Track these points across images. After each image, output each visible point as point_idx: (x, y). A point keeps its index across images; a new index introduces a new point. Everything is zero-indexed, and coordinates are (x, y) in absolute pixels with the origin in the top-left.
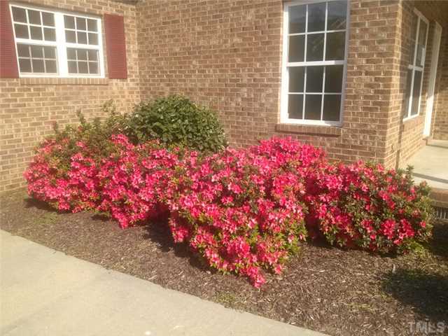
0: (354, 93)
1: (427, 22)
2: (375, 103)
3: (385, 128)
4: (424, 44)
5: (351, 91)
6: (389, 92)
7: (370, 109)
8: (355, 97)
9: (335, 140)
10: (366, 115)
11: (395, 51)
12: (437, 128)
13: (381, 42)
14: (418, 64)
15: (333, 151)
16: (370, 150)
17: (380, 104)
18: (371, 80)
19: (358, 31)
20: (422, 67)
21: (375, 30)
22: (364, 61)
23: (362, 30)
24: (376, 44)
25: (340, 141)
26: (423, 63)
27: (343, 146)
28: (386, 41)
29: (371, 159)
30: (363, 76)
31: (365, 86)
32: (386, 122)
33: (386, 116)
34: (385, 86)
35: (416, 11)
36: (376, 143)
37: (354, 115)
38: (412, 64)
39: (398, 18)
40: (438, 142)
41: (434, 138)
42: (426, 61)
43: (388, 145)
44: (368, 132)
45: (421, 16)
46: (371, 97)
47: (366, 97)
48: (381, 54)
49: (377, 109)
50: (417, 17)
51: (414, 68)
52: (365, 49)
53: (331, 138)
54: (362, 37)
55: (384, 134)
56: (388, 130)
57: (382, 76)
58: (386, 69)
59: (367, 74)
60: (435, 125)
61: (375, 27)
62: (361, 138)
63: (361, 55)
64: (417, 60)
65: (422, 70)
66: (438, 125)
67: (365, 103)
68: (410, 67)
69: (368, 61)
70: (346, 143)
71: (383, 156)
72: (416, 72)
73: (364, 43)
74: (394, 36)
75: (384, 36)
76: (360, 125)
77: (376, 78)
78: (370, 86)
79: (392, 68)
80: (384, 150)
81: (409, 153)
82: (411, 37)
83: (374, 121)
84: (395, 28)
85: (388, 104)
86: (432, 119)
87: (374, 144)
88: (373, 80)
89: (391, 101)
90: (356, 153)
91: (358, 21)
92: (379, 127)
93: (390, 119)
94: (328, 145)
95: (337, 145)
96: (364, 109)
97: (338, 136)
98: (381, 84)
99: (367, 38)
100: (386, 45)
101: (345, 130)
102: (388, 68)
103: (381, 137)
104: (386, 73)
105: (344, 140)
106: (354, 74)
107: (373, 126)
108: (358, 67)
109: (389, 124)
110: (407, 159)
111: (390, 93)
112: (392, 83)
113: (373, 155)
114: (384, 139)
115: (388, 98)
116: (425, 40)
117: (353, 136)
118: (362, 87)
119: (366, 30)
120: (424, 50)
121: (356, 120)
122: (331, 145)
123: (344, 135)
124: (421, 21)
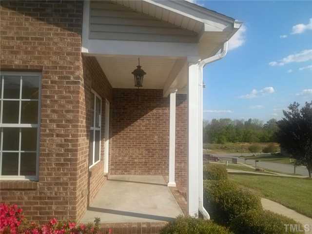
0: (47, 152)
1: (100, 99)
2: (65, 160)
3: (75, 179)
4: (100, 112)
5: (44, 150)
6: (76, 150)
7: (62, 165)
8: (48, 155)
9: (32, 194)
10: (58, 169)
11: (79, 119)
12: (113, 167)
13: (68, 111)
14: (97, 126)
15: (31, 203)
16: (64, 199)
17: (70, 160)
18: (61, 141)
19: (48, 102)
20: (99, 127)
21: (63, 102)
22: (54, 126)
23: (52, 101)
24: (64, 113)
25: (37, 194)
26: (100, 125)
27: (40, 198)
28: (73, 112)
29: (65, 207)
30: (55, 138)
31: (56, 146)
32: (75, 174)
33: (75, 170)
34: (73, 146)
35: (92, 91)
36: (69, 194)
37: (49, 170)
38: (93, 126)
39: (80, 95)
40: (114, 176)
41: (111, 174)
42: (102, 123)
43: (78, 193)
44: (61, 184)
45: (96, 95)
46: (62, 155)
47: (58, 155)
48: (68, 121)
49: (67, 164)
50: (94, 95)
51: (94, 129)
52: (55, 116)
53: (28, 192)
54: (52, 107)
55: (75, 184)
56: (78, 181)
57: (70, 138)
58: (73, 132)
59: (58, 135)
60: (111, 165)
61: (62, 100)
62: (56, 189)
63: (52, 121)
64: (96, 123)
65: (100, 129)
66: (113, 165)
67: (57, 160)
68: (92, 128)
69: (58, 126)
70: (43, 195)
71: (75, 203)
72: (96, 131)
73: (54, 111)
74: (78, 108)
75: (70, 107)
76: (55, 179)
77: (65, 140)
78: (61, 146)
79: (78, 132)
80: (75, 198)
81: (96, 191)
82: (91, 108)
83: (65, 174)
84: (78, 102)
85: (76, 160)
86: (109, 161)
87: (66, 194)
88: (63, 141)
89: (78, 157)
90: (52, 204)
91: (48, 94)
92: (70, 179)
93: (79, 171)
94: (26, 198)
95: (34, 198)
96: (57, 164)
97: (34, 190)
98: (70, 144)
99: (56, 108)
100: (72, 114)
101: (41, 184)
102: (75, 132)
103: (72, 187)
104: (73, 136)
105: (41, 193)
106: (47, 135)
107: (65, 179)
108: (50, 130)
109: (78, 176)
110: (94, 197)
111: (77, 152)
112: (79, 143)
113: (67, 203)
114: (75, 189)
115: (76, 155)
116: (100, 110)
117: (49, 189)
118: (54, 147)
119: (56, 101)
120: (100, 117)
121: (50, 174)
122: (29, 198)
123: (40, 188)
124: (97, 97)
